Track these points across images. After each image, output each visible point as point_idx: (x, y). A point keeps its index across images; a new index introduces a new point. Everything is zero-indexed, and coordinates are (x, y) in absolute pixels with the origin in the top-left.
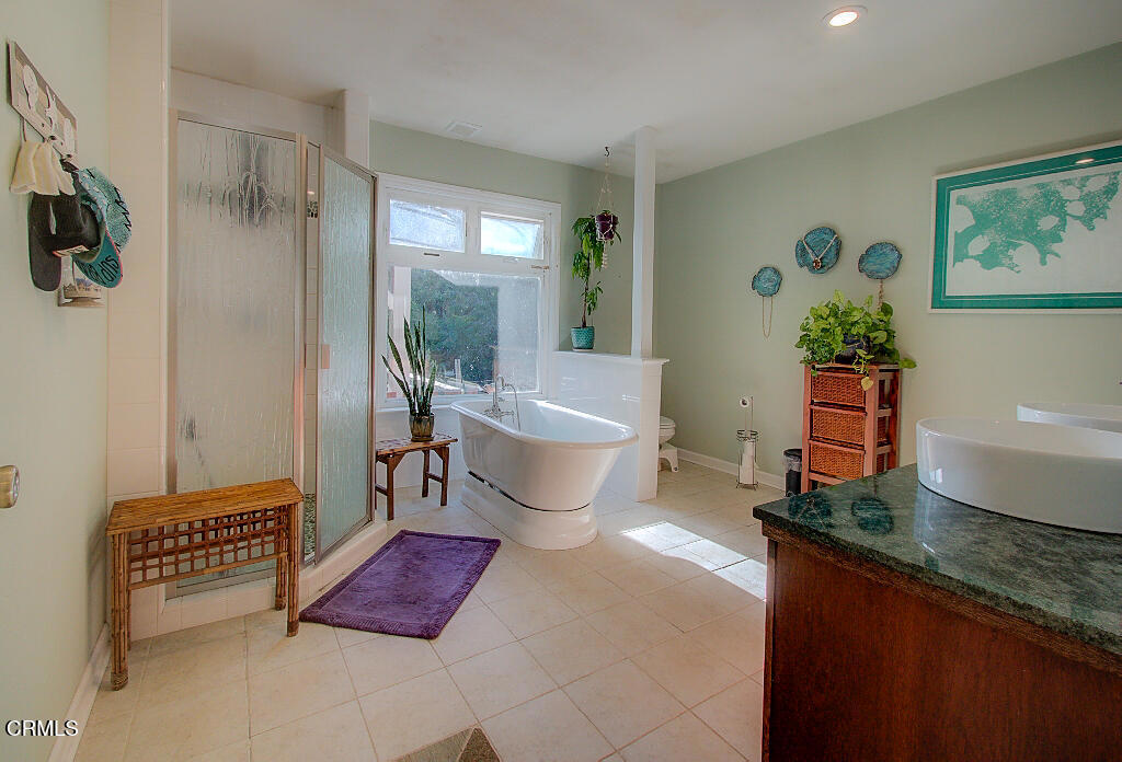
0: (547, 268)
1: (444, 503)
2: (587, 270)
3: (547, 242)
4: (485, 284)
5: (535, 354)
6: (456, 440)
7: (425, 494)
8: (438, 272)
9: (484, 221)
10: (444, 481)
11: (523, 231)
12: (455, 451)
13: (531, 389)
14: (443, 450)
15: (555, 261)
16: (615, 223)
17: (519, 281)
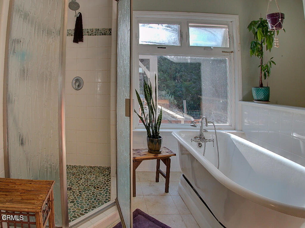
0: (232, 52)
1: (167, 191)
2: (261, 52)
3: (231, 37)
4: (193, 61)
5: (227, 102)
6: (175, 155)
7: (157, 180)
8: (166, 57)
9: (191, 29)
10: (167, 177)
11: (215, 33)
12: (175, 162)
13: (224, 123)
14: (167, 160)
15: (237, 47)
16: (283, 18)
17: (213, 60)
